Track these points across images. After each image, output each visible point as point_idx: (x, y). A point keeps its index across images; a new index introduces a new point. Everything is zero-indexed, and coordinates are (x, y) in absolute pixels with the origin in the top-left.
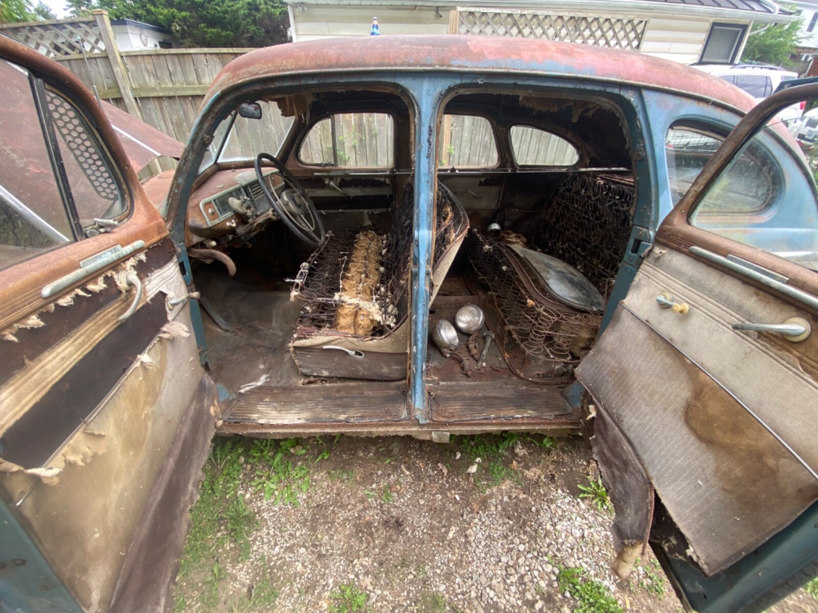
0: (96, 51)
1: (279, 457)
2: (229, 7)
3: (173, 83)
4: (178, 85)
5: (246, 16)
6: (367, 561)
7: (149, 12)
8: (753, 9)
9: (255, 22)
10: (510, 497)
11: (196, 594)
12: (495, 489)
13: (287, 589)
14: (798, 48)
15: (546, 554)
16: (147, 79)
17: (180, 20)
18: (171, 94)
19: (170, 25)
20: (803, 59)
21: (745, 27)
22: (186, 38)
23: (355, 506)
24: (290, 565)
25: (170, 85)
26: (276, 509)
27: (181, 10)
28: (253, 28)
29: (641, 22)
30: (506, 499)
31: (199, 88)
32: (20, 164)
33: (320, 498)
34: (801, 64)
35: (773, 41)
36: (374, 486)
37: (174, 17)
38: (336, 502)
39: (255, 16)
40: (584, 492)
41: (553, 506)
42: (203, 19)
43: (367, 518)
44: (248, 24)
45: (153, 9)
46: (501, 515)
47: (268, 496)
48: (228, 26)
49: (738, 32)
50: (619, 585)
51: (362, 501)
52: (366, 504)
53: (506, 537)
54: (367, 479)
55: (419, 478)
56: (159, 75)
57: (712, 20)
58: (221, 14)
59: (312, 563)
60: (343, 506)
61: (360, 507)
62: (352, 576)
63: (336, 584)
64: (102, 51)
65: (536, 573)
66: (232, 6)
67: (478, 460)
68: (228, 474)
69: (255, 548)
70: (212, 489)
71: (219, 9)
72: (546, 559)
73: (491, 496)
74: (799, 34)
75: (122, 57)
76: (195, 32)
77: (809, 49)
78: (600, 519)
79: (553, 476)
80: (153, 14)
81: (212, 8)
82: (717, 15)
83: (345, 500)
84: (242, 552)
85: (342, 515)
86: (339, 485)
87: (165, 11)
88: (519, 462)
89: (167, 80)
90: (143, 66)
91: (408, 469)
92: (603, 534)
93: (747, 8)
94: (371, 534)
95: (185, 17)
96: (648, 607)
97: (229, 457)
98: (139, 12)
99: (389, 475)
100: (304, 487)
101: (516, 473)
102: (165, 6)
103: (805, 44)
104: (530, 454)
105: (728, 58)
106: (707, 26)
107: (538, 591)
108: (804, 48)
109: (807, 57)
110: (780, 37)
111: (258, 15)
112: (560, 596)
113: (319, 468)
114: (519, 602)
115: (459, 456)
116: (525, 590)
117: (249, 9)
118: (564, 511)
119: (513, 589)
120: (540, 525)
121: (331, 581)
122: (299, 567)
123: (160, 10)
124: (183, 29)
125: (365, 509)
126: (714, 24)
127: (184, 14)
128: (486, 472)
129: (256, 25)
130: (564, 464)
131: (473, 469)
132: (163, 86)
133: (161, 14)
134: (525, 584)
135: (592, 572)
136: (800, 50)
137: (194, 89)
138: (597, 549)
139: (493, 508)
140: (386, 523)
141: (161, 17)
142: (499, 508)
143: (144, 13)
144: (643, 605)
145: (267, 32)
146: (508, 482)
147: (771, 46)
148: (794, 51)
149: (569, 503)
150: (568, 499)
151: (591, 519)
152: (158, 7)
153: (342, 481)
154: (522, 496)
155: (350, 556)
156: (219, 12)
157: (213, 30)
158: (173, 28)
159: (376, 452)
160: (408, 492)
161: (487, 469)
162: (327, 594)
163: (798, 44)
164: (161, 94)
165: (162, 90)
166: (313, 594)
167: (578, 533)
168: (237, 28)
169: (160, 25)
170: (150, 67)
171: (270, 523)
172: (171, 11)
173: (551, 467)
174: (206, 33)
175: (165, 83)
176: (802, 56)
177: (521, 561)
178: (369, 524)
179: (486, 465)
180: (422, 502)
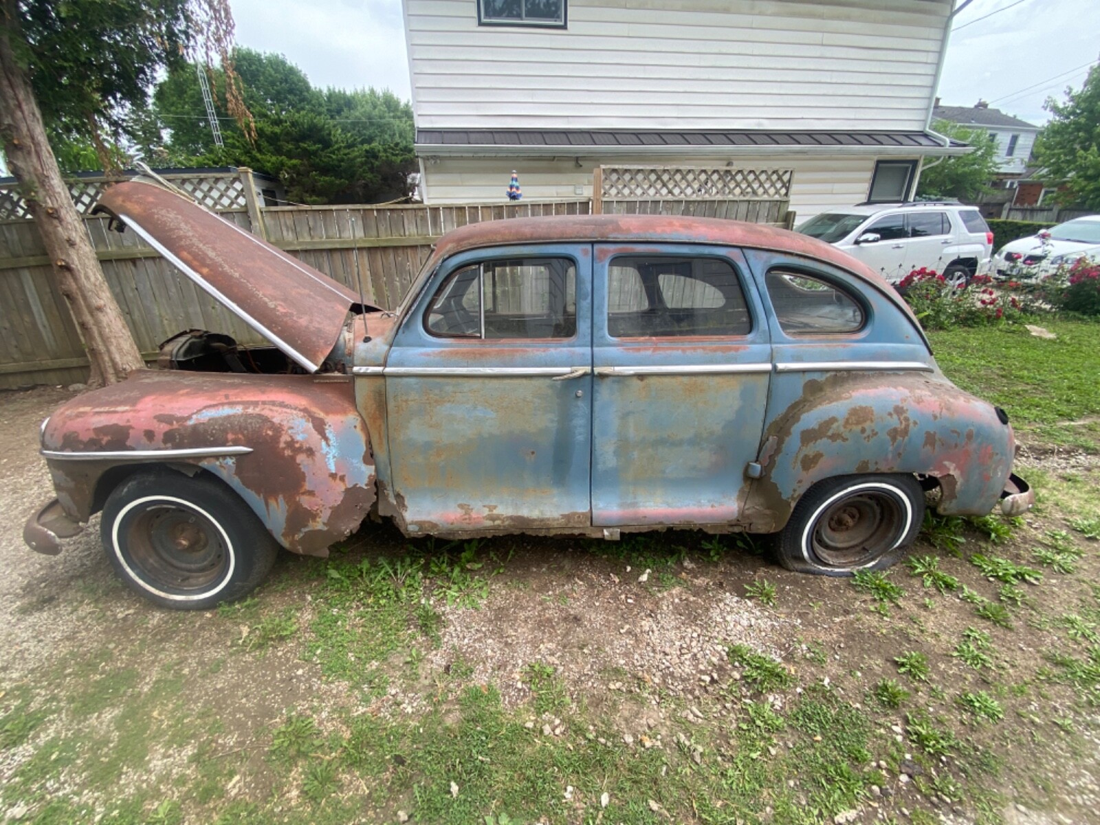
0: (235, 206)
1: (457, 570)
2: (345, 155)
3: (312, 237)
4: (316, 240)
5: (363, 164)
6: (552, 646)
7: (254, 159)
8: (920, 144)
9: (372, 170)
10: (681, 599)
11: (398, 673)
12: (665, 594)
13: (481, 667)
14: (998, 174)
15: (716, 638)
16: (285, 233)
17: (290, 168)
18: (309, 247)
19: (278, 173)
20: (1008, 186)
21: (915, 163)
22: (293, 186)
23: (534, 608)
24: (480, 650)
25: (308, 239)
26: (460, 612)
27: (290, 158)
28: (369, 175)
29: (786, 172)
30: (677, 600)
31: (338, 242)
32: (271, 305)
33: (500, 602)
34: (1005, 192)
35: (966, 169)
36: (550, 593)
37: (282, 164)
38: (515, 606)
39: (372, 164)
40: (750, 592)
41: (721, 605)
42: (315, 167)
43: (547, 616)
44: (364, 171)
45: (259, 156)
46: (673, 613)
47: (450, 603)
48: (343, 175)
49: (907, 168)
50: (784, 659)
51: (541, 603)
52: (545, 606)
53: (679, 628)
54: (543, 589)
55: (592, 586)
56: (298, 229)
57: (876, 158)
58: (336, 163)
59: (501, 649)
60: (523, 608)
61: (540, 608)
62: (539, 657)
63: (524, 662)
64: (241, 206)
65: (708, 652)
66: (349, 154)
67: (648, 571)
68: (411, 585)
69: (445, 640)
70: (397, 596)
71: (334, 157)
72: (716, 641)
73: (663, 598)
74: (995, 159)
75: (261, 212)
76: (305, 180)
77: (1012, 174)
78: (767, 614)
79: (721, 584)
80: (258, 161)
81: (325, 156)
82: (880, 153)
83: (524, 603)
84: (435, 643)
85: (522, 615)
86: (516, 592)
87: (274, 159)
88: (687, 574)
89: (306, 235)
90: (282, 221)
91: (582, 580)
92: (769, 623)
93: (913, 143)
94: (553, 627)
95: (295, 166)
96: (812, 673)
97: (410, 571)
98: (243, 159)
99: (563, 585)
100: (484, 595)
101: (685, 581)
102: (273, 154)
103: (1004, 169)
104: (699, 568)
105: (900, 195)
106: (872, 165)
107: (710, 663)
108: (1005, 174)
109: (1012, 184)
110: (973, 164)
111: (377, 163)
112: (730, 666)
113: (496, 580)
114: (694, 672)
115: (629, 569)
116: (698, 664)
117: (367, 157)
118: (732, 608)
119: (687, 663)
120: (711, 618)
121: (520, 662)
122: (490, 653)
123: (268, 157)
124: (292, 177)
125: (544, 609)
126: (879, 162)
127: (294, 161)
128: (656, 580)
129: (372, 172)
130: (731, 575)
131: (644, 578)
132: (301, 240)
133: (269, 162)
134: (698, 659)
135: (759, 651)
136: (1001, 177)
137: (334, 243)
138: (763, 634)
139: (665, 608)
140: (565, 619)
141: (269, 165)
142: (671, 607)
143: (248, 160)
144: (806, 671)
145: (385, 179)
146: (678, 588)
147: (964, 175)
148: (994, 178)
149: (737, 602)
150: (736, 599)
151: (758, 614)
152: (265, 154)
153: (520, 590)
154: (692, 599)
155: (535, 644)
156: (333, 160)
157: (327, 178)
158: (281, 176)
159: (549, 568)
160: (583, 597)
161: (658, 579)
162: (518, 670)
163: (996, 170)
164: (298, 248)
165: (300, 244)
166: (505, 670)
167: (745, 623)
168: (352, 176)
169: (266, 173)
170: (289, 222)
171: (456, 623)
172: (280, 158)
173: (719, 577)
174: (316, 181)
175: (303, 237)
176: (1006, 183)
177: (694, 644)
178: (549, 620)
179: (656, 574)
180: (597, 604)
